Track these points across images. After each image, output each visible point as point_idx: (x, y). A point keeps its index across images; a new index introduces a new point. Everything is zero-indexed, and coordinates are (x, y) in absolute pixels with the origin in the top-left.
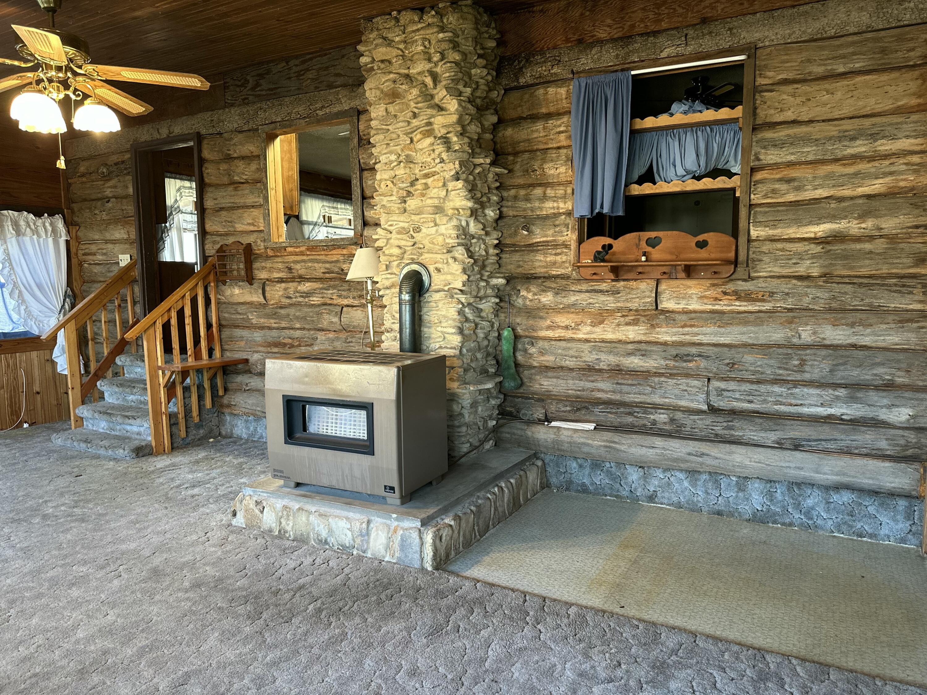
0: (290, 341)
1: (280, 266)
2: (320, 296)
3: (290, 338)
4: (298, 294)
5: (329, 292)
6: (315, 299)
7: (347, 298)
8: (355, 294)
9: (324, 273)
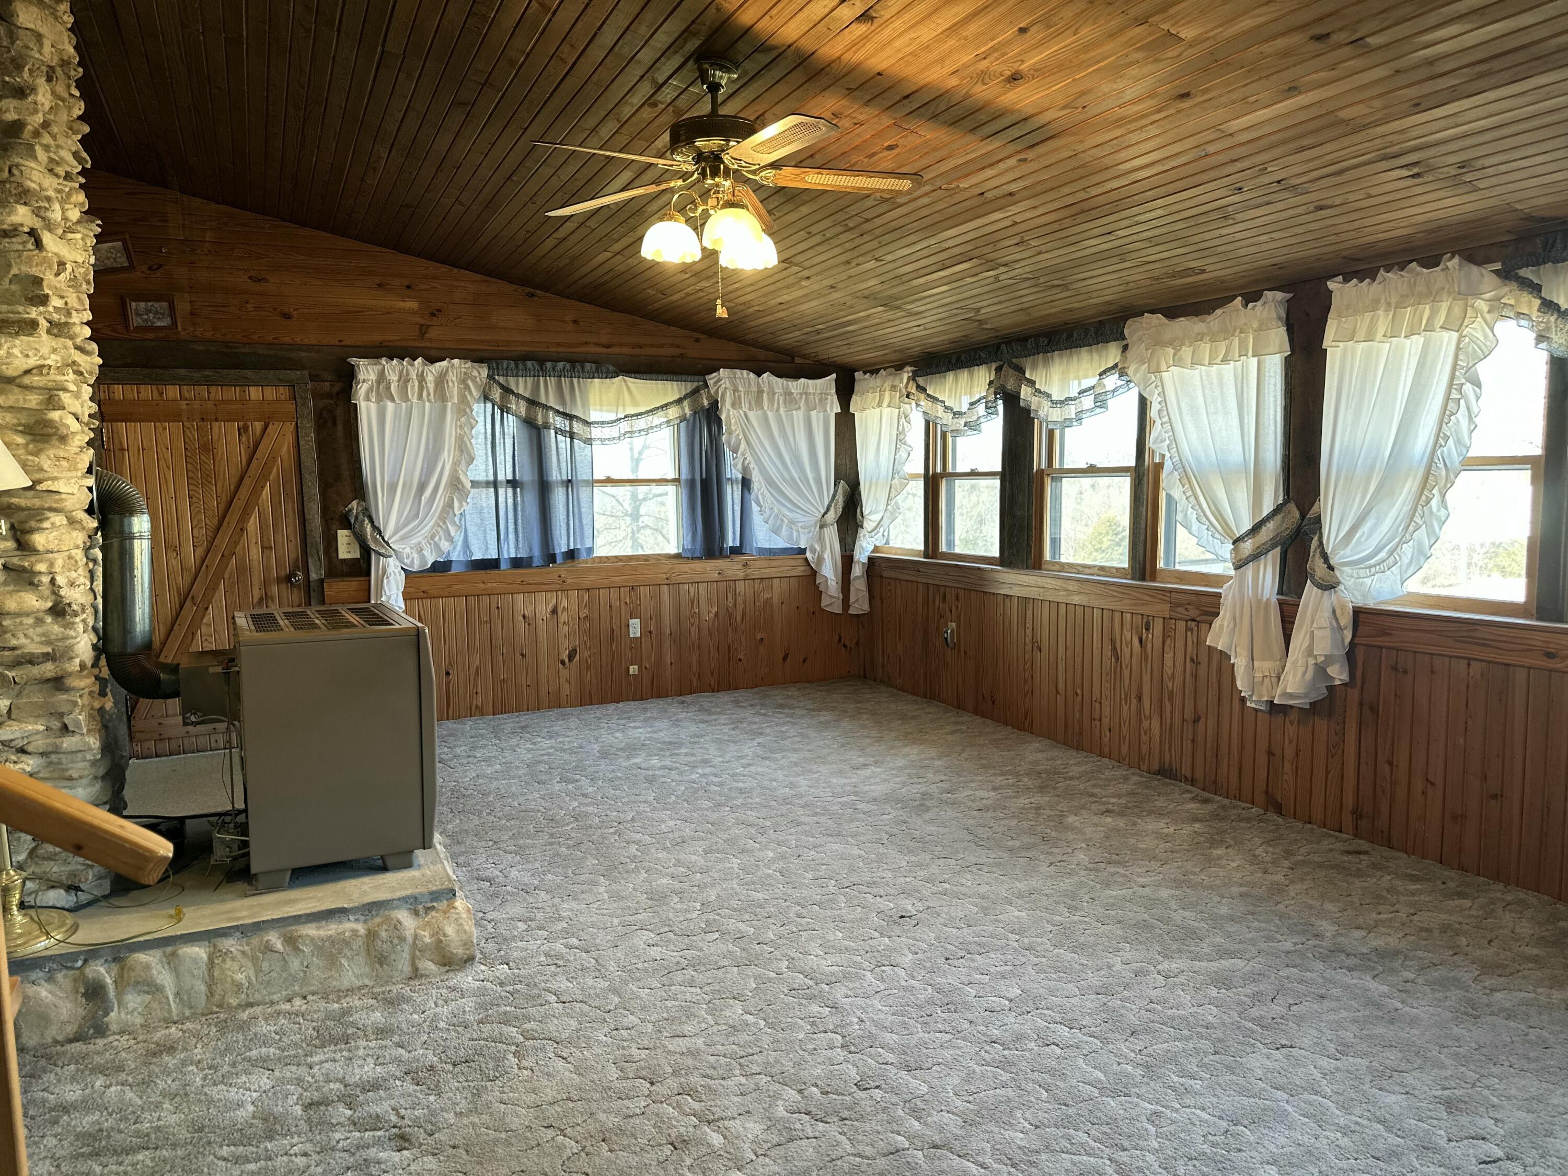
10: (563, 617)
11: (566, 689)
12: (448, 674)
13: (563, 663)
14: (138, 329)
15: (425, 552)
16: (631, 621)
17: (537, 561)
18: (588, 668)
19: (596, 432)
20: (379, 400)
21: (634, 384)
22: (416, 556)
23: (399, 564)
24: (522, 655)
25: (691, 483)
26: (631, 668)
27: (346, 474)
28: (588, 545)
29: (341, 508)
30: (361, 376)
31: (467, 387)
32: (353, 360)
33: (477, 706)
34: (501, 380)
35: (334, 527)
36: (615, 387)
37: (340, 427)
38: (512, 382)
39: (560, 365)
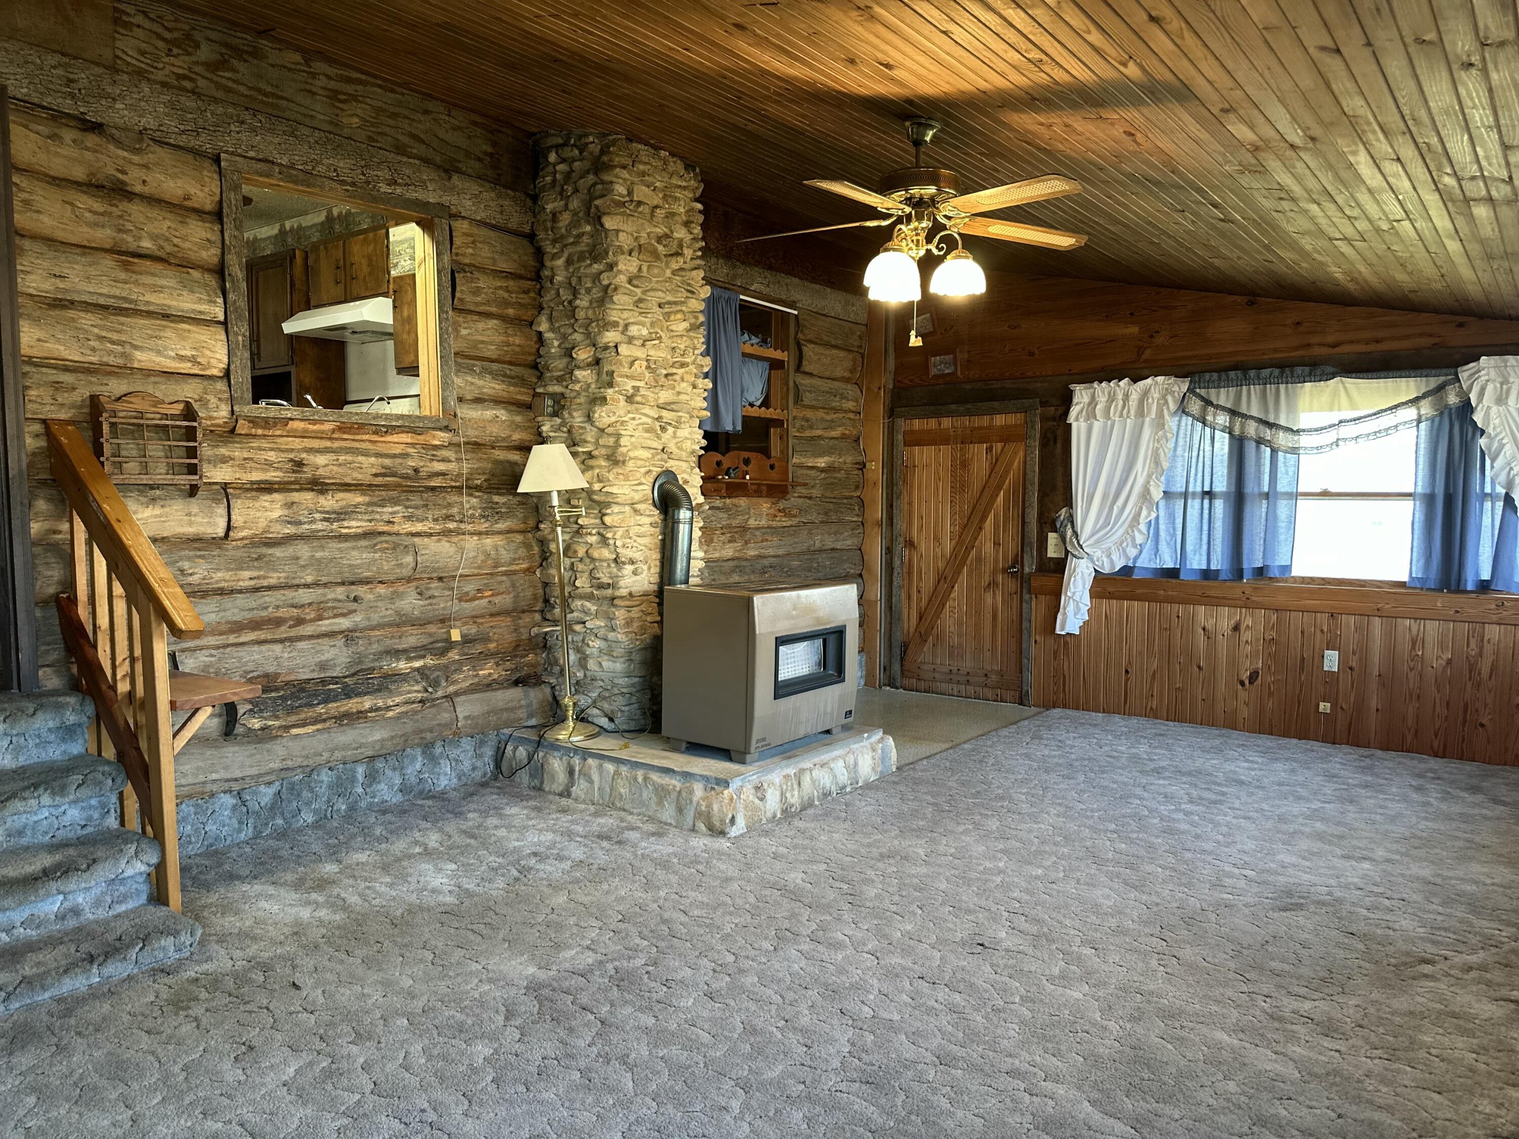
0: (295, 612)
1: (272, 456)
2: (367, 517)
3: (293, 606)
4: (317, 516)
5: (385, 510)
6: (354, 523)
7: (422, 521)
8: (438, 513)
9: (376, 475)
10: (1246, 636)
11: (1244, 712)
12: (1127, 672)
13: (1242, 684)
14: (936, 377)
15: (1114, 557)
16: (1327, 652)
17: (1223, 576)
18: (1271, 694)
19: (1305, 440)
20: (1087, 419)
21: (1351, 383)
22: (1105, 559)
23: (1091, 565)
24: (1199, 667)
25: (1429, 499)
26: (1322, 705)
27: (1060, 484)
28: (1284, 562)
29: (1053, 514)
30: (1075, 400)
31: (1166, 402)
32: (1072, 387)
33: (1151, 708)
34: (1203, 392)
35: (1046, 530)
36: (1329, 390)
37: (1059, 445)
38: (1212, 394)
39: (1266, 372)
